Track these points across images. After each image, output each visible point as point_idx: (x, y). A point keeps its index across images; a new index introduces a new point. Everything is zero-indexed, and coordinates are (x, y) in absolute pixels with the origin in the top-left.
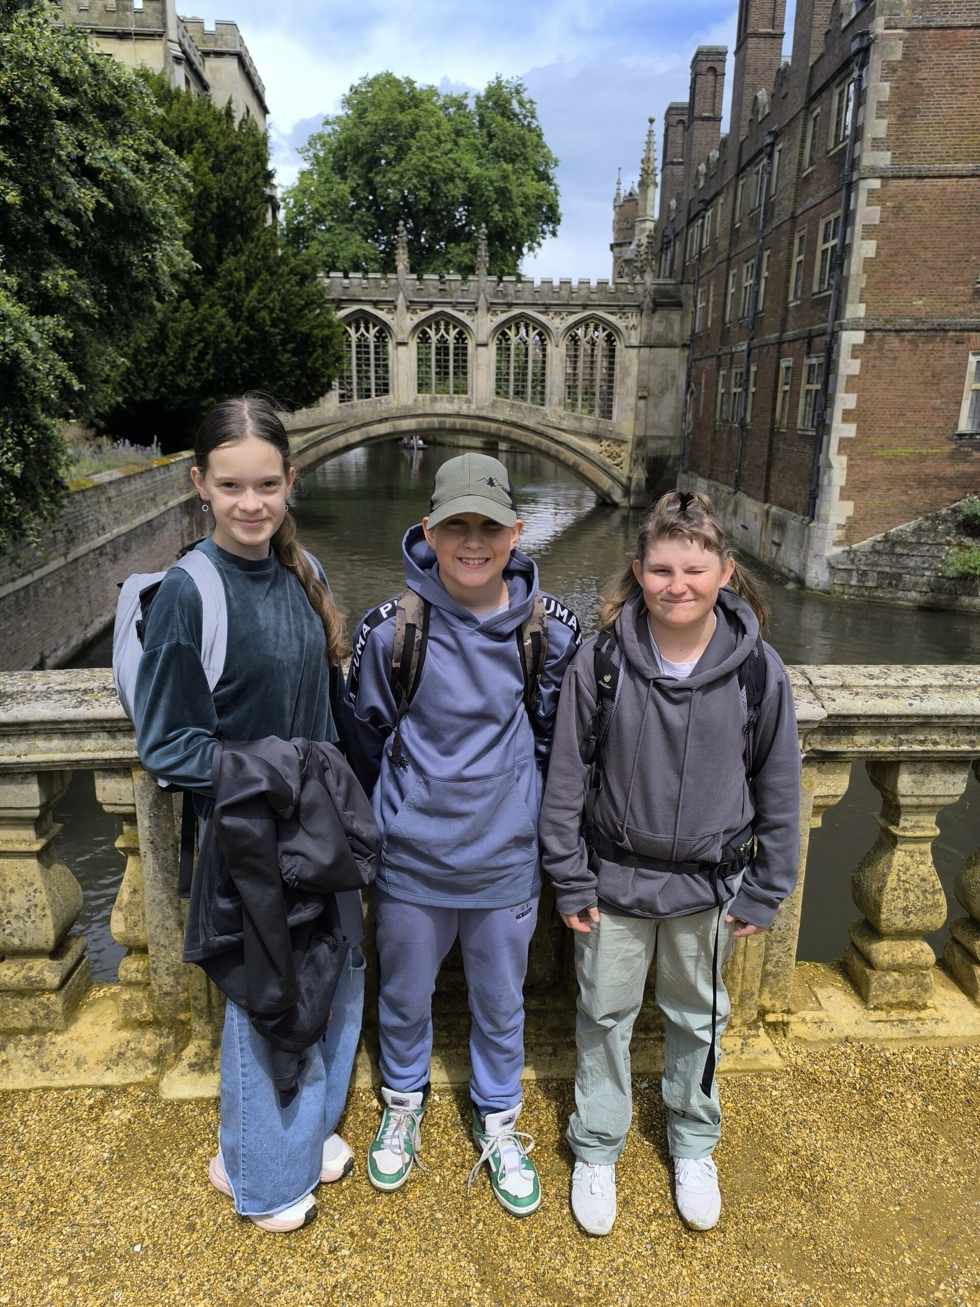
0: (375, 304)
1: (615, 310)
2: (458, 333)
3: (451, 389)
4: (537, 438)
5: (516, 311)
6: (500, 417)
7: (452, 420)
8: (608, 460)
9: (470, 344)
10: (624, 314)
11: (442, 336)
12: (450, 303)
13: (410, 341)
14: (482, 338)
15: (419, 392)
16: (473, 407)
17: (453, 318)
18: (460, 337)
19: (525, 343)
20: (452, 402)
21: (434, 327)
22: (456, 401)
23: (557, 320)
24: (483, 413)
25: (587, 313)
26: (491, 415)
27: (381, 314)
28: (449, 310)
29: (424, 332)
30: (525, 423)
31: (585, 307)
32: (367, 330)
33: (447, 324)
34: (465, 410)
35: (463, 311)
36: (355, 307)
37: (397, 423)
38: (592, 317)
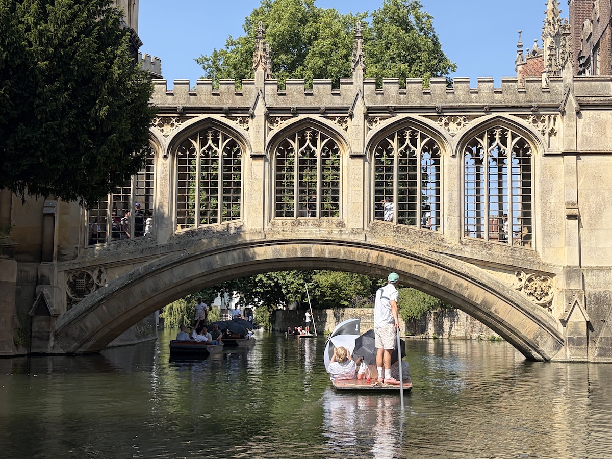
0: (226, 113)
1: (527, 111)
2: (328, 144)
5: (401, 116)
6: (382, 242)
7: (319, 247)
9: (343, 156)
10: (539, 116)
11: (308, 148)
12: (318, 109)
13: (268, 154)
14: (359, 149)
15: (278, 214)
16: (347, 230)
17: (321, 126)
18: (331, 148)
19: (412, 155)
20: (319, 226)
21: (297, 137)
22: (325, 224)
23: (453, 126)
24: (360, 239)
25: (491, 116)
26: (370, 241)
27: (233, 124)
28: (316, 117)
29: (285, 144)
30: (415, 250)
31: (487, 109)
32: (216, 141)
33: (314, 134)
35: (333, 119)
36: (203, 116)
37: (249, 251)
38: (496, 120)
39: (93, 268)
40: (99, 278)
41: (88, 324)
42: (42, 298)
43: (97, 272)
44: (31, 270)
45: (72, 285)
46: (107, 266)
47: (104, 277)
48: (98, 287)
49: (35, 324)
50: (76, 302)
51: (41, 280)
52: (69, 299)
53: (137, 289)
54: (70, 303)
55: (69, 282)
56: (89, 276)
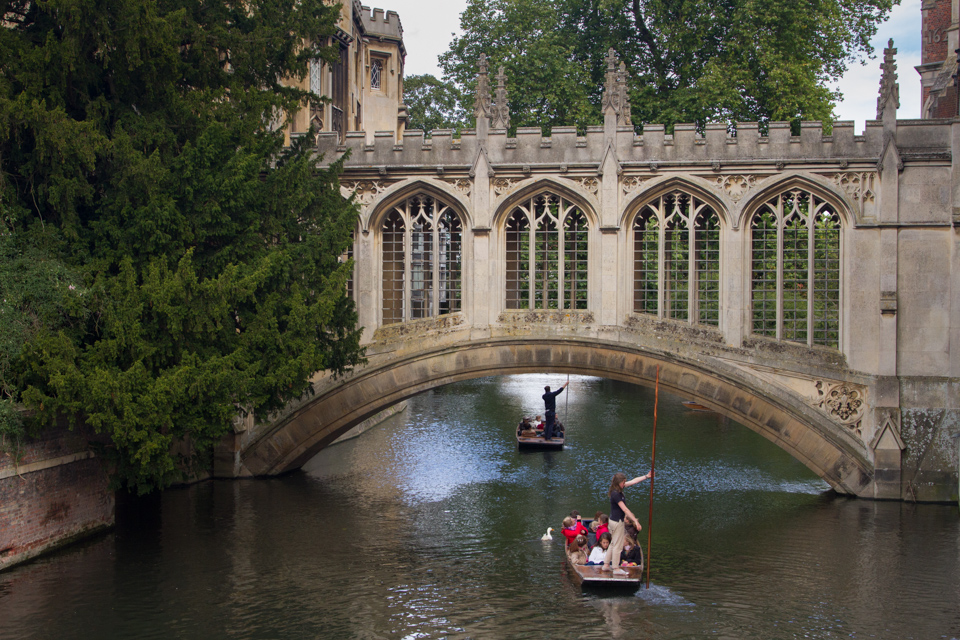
0: (441, 174)
1: (834, 168)
2: (572, 213)
3: (561, 300)
4: (705, 378)
5: (666, 175)
6: (641, 344)
7: (560, 349)
8: (835, 417)
9: (593, 229)
10: (850, 175)
11: (547, 218)
12: (558, 168)
13: (494, 228)
14: (611, 220)
15: (509, 305)
16: (594, 327)
17: (563, 189)
18: (577, 220)
19: (682, 226)
20: (560, 321)
21: (533, 205)
22: (566, 319)
23: (736, 188)
24: (612, 338)
25: (786, 174)
26: (627, 340)
27: (450, 188)
28: (556, 178)
29: (518, 214)
30: (684, 354)
31: (782, 166)
32: (428, 211)
33: (554, 199)
34: (583, 332)
35: (579, 179)
36: (411, 179)
37: (470, 354)
38: (793, 180)
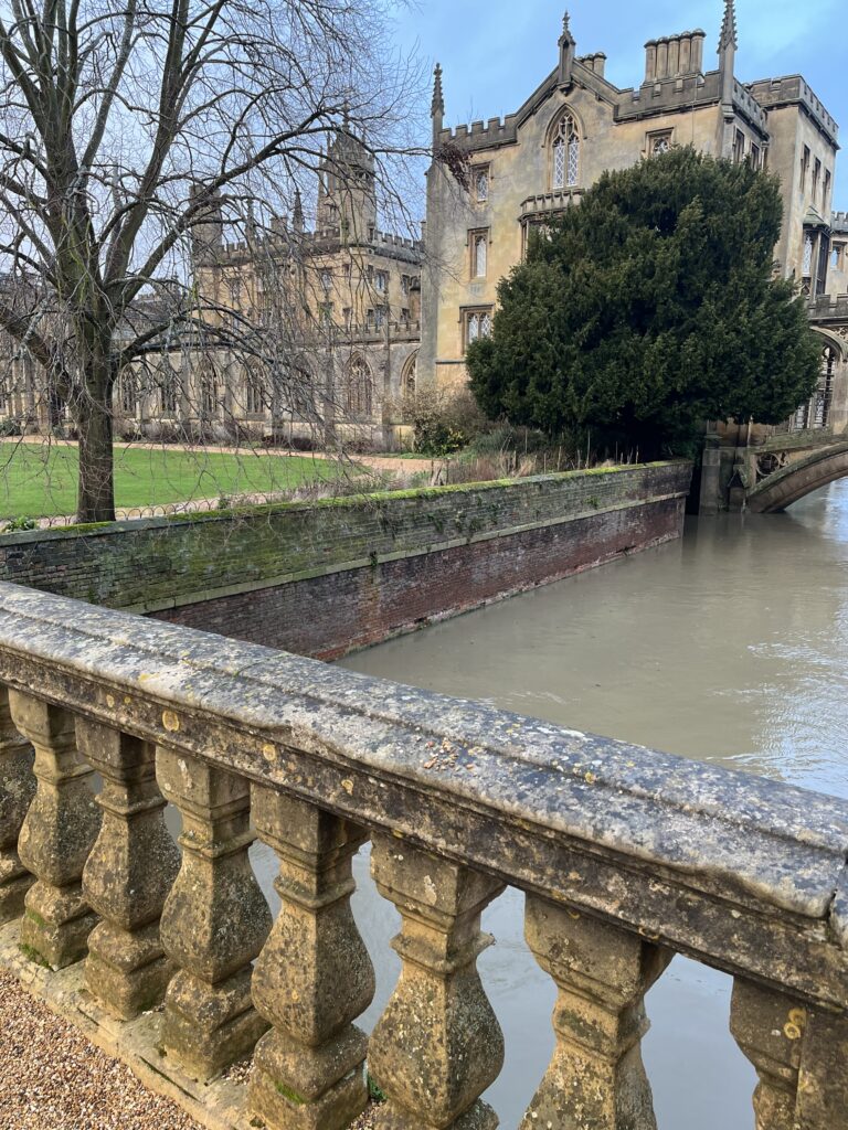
39: (778, 452)
40: (782, 459)
41: (773, 495)
42: (738, 475)
43: (780, 455)
44: (729, 451)
45: (761, 465)
46: (789, 451)
47: (786, 459)
48: (781, 467)
49: (732, 493)
50: (763, 477)
51: (736, 460)
52: (758, 475)
53: (813, 469)
54: (759, 477)
55: (758, 462)
56: (774, 458)
